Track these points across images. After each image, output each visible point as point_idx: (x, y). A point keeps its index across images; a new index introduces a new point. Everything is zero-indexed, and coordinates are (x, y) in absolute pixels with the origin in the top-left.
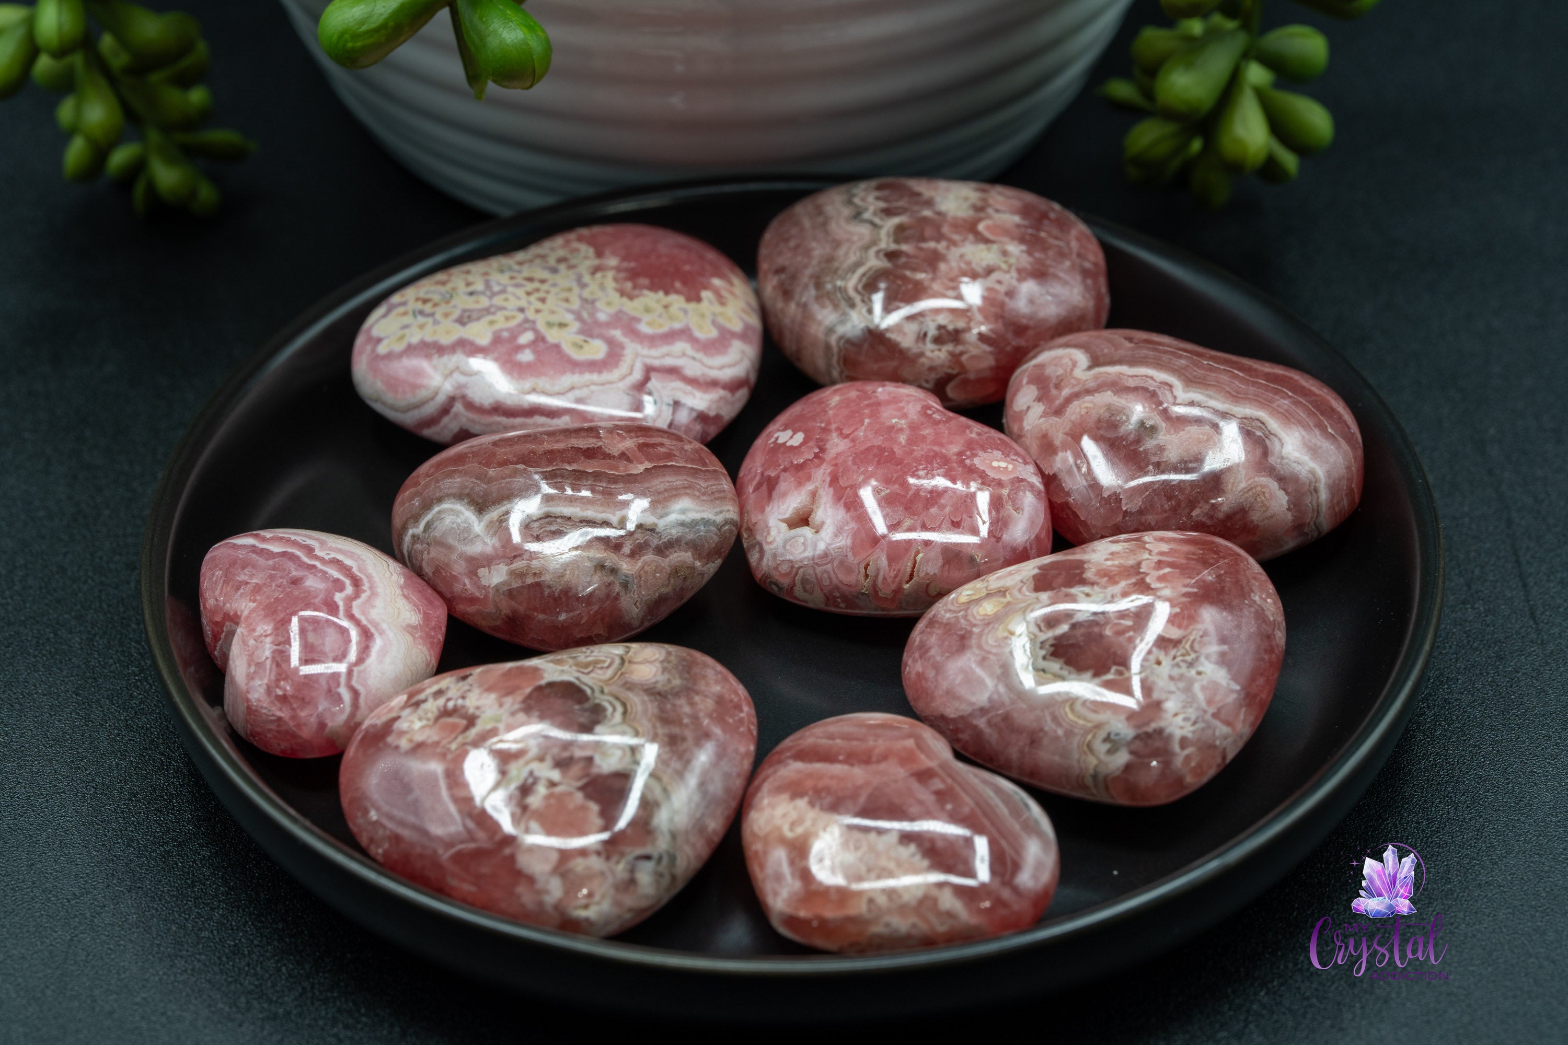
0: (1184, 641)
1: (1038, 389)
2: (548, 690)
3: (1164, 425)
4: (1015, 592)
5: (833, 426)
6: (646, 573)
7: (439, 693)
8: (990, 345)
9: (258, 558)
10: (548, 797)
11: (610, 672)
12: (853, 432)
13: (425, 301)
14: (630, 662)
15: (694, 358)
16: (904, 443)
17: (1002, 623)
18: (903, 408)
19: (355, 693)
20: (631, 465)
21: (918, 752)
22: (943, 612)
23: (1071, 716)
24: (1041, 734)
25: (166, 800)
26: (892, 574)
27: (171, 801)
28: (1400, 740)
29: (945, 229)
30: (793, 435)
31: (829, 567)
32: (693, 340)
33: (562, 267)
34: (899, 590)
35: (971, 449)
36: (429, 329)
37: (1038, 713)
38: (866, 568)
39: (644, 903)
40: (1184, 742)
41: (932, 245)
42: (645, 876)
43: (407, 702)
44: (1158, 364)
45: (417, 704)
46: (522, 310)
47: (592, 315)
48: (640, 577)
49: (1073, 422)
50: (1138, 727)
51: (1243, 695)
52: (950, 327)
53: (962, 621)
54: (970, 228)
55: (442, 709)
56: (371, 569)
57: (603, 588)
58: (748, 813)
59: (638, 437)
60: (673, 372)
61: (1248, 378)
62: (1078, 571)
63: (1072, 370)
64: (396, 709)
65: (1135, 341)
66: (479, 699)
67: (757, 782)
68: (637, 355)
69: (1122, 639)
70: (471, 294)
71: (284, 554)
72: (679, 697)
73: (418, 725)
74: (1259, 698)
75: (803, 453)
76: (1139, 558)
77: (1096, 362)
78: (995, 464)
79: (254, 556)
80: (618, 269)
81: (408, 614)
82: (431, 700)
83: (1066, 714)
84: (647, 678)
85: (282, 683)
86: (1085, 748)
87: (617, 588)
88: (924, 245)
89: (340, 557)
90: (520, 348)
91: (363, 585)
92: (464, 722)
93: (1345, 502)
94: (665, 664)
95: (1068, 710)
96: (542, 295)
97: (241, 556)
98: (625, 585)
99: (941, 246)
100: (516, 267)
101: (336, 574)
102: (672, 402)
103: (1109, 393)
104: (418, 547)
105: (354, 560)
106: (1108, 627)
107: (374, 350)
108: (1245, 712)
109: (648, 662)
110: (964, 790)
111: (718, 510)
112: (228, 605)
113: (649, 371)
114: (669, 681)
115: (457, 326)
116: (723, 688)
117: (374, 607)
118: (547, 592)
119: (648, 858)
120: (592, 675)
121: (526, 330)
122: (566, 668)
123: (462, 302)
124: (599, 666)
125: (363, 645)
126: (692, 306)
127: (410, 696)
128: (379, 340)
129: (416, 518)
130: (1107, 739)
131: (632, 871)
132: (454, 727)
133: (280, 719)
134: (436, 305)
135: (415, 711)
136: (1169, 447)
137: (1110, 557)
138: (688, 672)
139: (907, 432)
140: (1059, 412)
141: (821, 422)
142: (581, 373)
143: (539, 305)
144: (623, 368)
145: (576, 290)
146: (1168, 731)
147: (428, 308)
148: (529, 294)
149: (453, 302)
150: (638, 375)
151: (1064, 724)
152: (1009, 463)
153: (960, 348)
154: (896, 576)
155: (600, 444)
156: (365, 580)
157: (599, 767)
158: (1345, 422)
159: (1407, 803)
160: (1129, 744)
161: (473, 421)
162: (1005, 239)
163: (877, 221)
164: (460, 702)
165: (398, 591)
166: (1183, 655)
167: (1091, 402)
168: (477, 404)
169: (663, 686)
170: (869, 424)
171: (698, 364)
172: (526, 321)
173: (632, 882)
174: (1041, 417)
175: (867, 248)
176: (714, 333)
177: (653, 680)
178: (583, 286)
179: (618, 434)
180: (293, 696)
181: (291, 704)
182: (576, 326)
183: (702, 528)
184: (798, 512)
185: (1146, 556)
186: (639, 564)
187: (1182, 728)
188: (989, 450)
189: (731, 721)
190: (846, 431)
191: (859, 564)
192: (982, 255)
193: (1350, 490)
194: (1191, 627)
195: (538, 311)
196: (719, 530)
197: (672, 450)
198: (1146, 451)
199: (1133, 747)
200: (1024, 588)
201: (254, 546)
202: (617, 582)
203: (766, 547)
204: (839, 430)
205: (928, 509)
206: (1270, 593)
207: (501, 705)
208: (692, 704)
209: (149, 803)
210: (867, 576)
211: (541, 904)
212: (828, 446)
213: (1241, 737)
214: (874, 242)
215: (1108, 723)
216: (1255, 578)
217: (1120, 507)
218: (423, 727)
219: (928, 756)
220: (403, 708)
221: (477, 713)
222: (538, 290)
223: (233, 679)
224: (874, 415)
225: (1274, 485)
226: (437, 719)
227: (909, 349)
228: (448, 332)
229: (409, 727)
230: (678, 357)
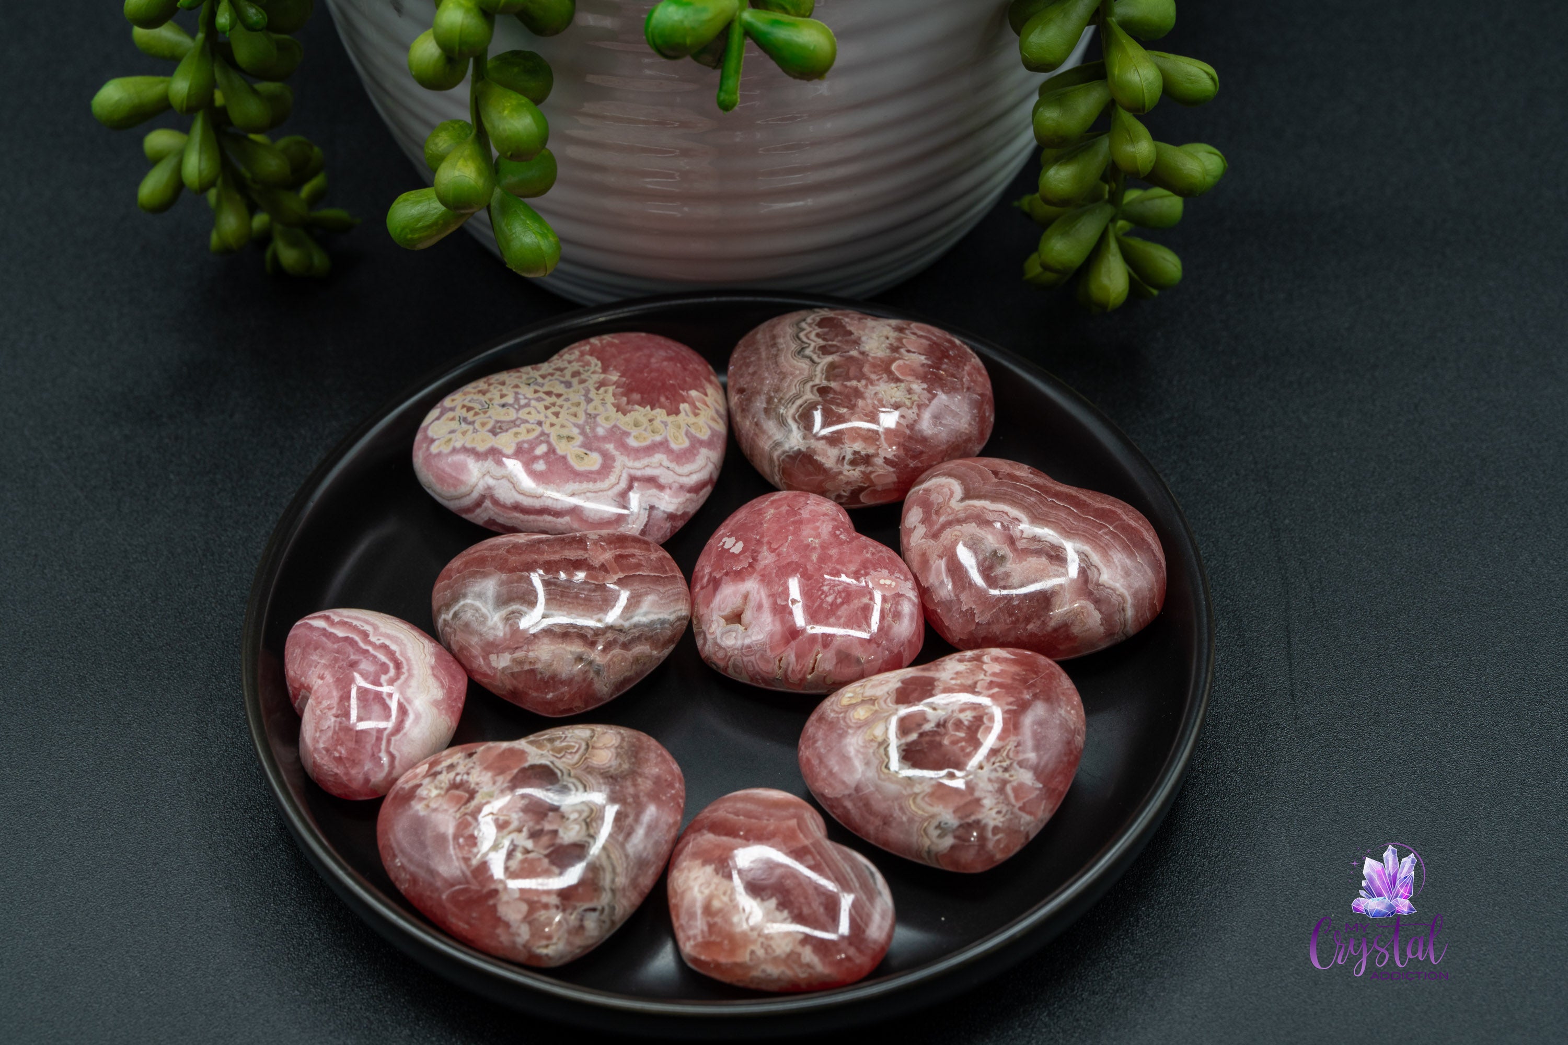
0: (1002, 750)
1: (924, 512)
2: (530, 772)
3: (1012, 555)
4: (882, 702)
5: (765, 540)
6: (614, 663)
7: (451, 767)
8: (893, 467)
9: (326, 641)
10: (523, 861)
11: (577, 757)
12: (779, 547)
13: (469, 409)
14: (593, 747)
15: (668, 468)
16: (815, 560)
17: (869, 728)
18: (818, 527)
19: (392, 757)
20: (608, 575)
21: (798, 831)
22: (829, 711)
23: (913, 807)
24: (891, 819)
25: (258, 809)
26: (799, 667)
27: (262, 810)
28: (1177, 798)
29: (866, 369)
30: (736, 542)
31: (752, 658)
32: (669, 451)
33: (575, 381)
34: (803, 679)
35: (865, 568)
36: (469, 435)
37: (890, 802)
38: (780, 661)
39: (590, 942)
40: (996, 830)
41: (854, 383)
42: (591, 924)
43: (428, 771)
44: (1013, 501)
45: (435, 775)
46: (540, 423)
47: (593, 429)
48: (609, 666)
49: (945, 547)
50: (961, 818)
51: (1044, 791)
52: (863, 453)
53: (842, 722)
54: (884, 368)
55: (452, 782)
56: (410, 653)
57: (581, 674)
58: (672, 872)
59: (616, 549)
60: (652, 481)
61: (1080, 514)
62: (929, 688)
63: (949, 499)
64: (420, 776)
65: (1000, 476)
66: (479, 776)
67: (680, 846)
68: (624, 467)
69: (956, 748)
70: (503, 406)
71: (346, 639)
72: (626, 779)
73: (434, 793)
74: (1057, 791)
75: (741, 561)
76: (976, 678)
77: (968, 495)
78: (882, 582)
79: (324, 639)
80: (617, 385)
81: (436, 691)
82: (445, 773)
83: (910, 806)
84: (604, 763)
85: (339, 747)
86: (922, 832)
87: (592, 675)
88: (848, 384)
89: (388, 642)
90: (536, 458)
91: (403, 668)
92: (467, 795)
93: (1148, 615)
94: (619, 750)
95: (911, 802)
96: (556, 409)
97: (315, 638)
98: (598, 673)
99: (861, 385)
100: (540, 380)
101: (383, 658)
102: (648, 507)
103: (974, 524)
104: (448, 629)
105: (398, 645)
106: (946, 737)
107: (428, 449)
108: (1046, 804)
109: (606, 748)
110: (828, 866)
111: (672, 610)
112: (303, 678)
113: (632, 479)
114: (620, 765)
115: (490, 435)
116: (660, 769)
117: (409, 687)
118: (539, 677)
119: (594, 910)
120: (564, 759)
121: (542, 442)
122: (544, 752)
123: (497, 414)
124: (569, 751)
125: (400, 719)
126: (672, 418)
127: (432, 765)
128: (432, 441)
129: (448, 606)
130: (938, 827)
131: (582, 920)
132: (460, 798)
133: (336, 774)
134: (476, 414)
135: (432, 781)
136: (1014, 574)
137: (955, 676)
138: (636, 757)
139: (819, 551)
140: (935, 536)
141: (757, 535)
142: (580, 482)
143: (553, 419)
144: (612, 479)
145: (583, 404)
146: (984, 822)
147: (470, 416)
148: (547, 408)
149: (490, 413)
150: (623, 485)
151: (908, 813)
152: (893, 580)
153: (870, 469)
154: (802, 668)
155: (586, 556)
156: (405, 663)
157: (562, 838)
158: (1152, 551)
159: (1174, 855)
160: (954, 831)
161: (499, 515)
162: (910, 378)
163: (815, 357)
164: (465, 777)
165: (430, 672)
166: (1000, 762)
167: (959, 531)
168: (502, 503)
169: (615, 770)
170: (792, 540)
171: (671, 473)
172: (543, 434)
173: (581, 927)
174: (923, 538)
175: (805, 382)
176: (686, 443)
177: (608, 765)
178: (589, 401)
179: (601, 546)
180: (347, 758)
181: (345, 765)
182: (579, 439)
183: (659, 626)
184: (733, 611)
185: (982, 676)
186: (609, 656)
187: (995, 819)
188: (879, 569)
189: (664, 798)
190: (774, 546)
191: (774, 658)
192: (893, 392)
193: (1153, 605)
194: (1008, 739)
195: (552, 425)
196: (672, 626)
197: (641, 560)
198: (996, 576)
199: (958, 833)
200: (889, 700)
201: (324, 629)
202: (591, 671)
203: (709, 637)
204: (769, 543)
205: (828, 619)
206: (1075, 706)
207: (494, 783)
208: (635, 785)
209: (245, 812)
210: (780, 668)
211: (514, 943)
212: (759, 558)
213: (1042, 821)
214: (811, 378)
215: (940, 814)
216: (1063, 694)
217: (973, 620)
218: (438, 796)
219: (805, 836)
220: (425, 777)
221: (477, 789)
222: (554, 404)
223: (304, 739)
224: (796, 533)
225: (1091, 607)
226: (448, 790)
227: (831, 469)
228: (483, 441)
229: (427, 794)
230: (655, 468)
